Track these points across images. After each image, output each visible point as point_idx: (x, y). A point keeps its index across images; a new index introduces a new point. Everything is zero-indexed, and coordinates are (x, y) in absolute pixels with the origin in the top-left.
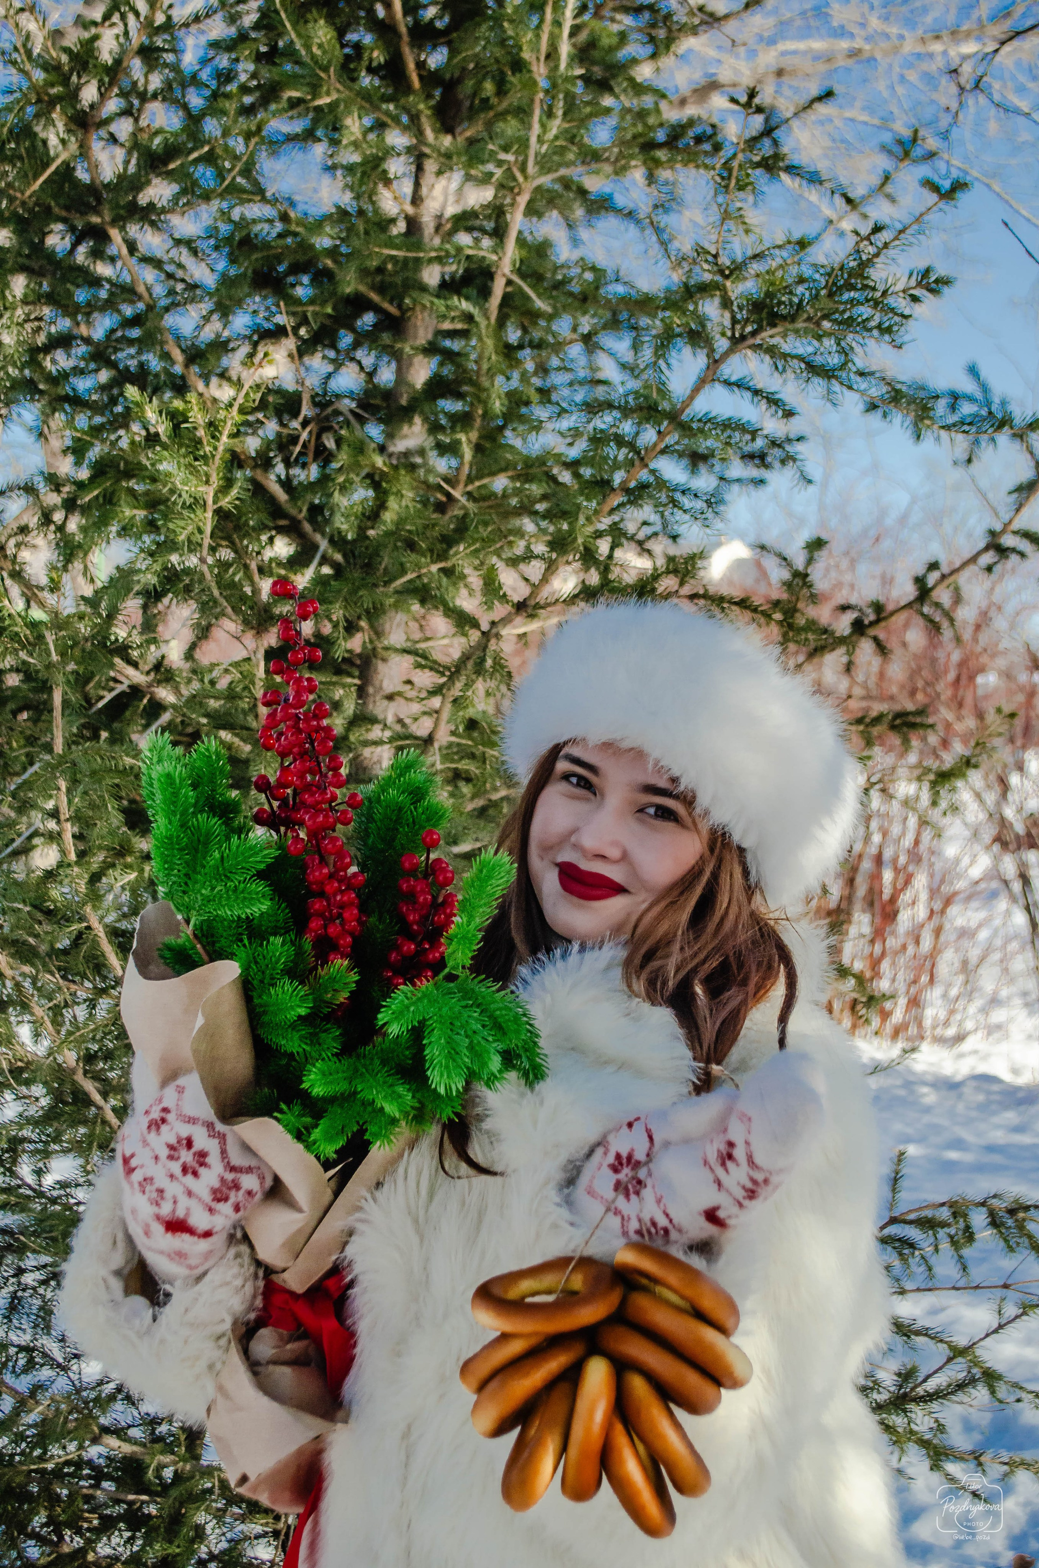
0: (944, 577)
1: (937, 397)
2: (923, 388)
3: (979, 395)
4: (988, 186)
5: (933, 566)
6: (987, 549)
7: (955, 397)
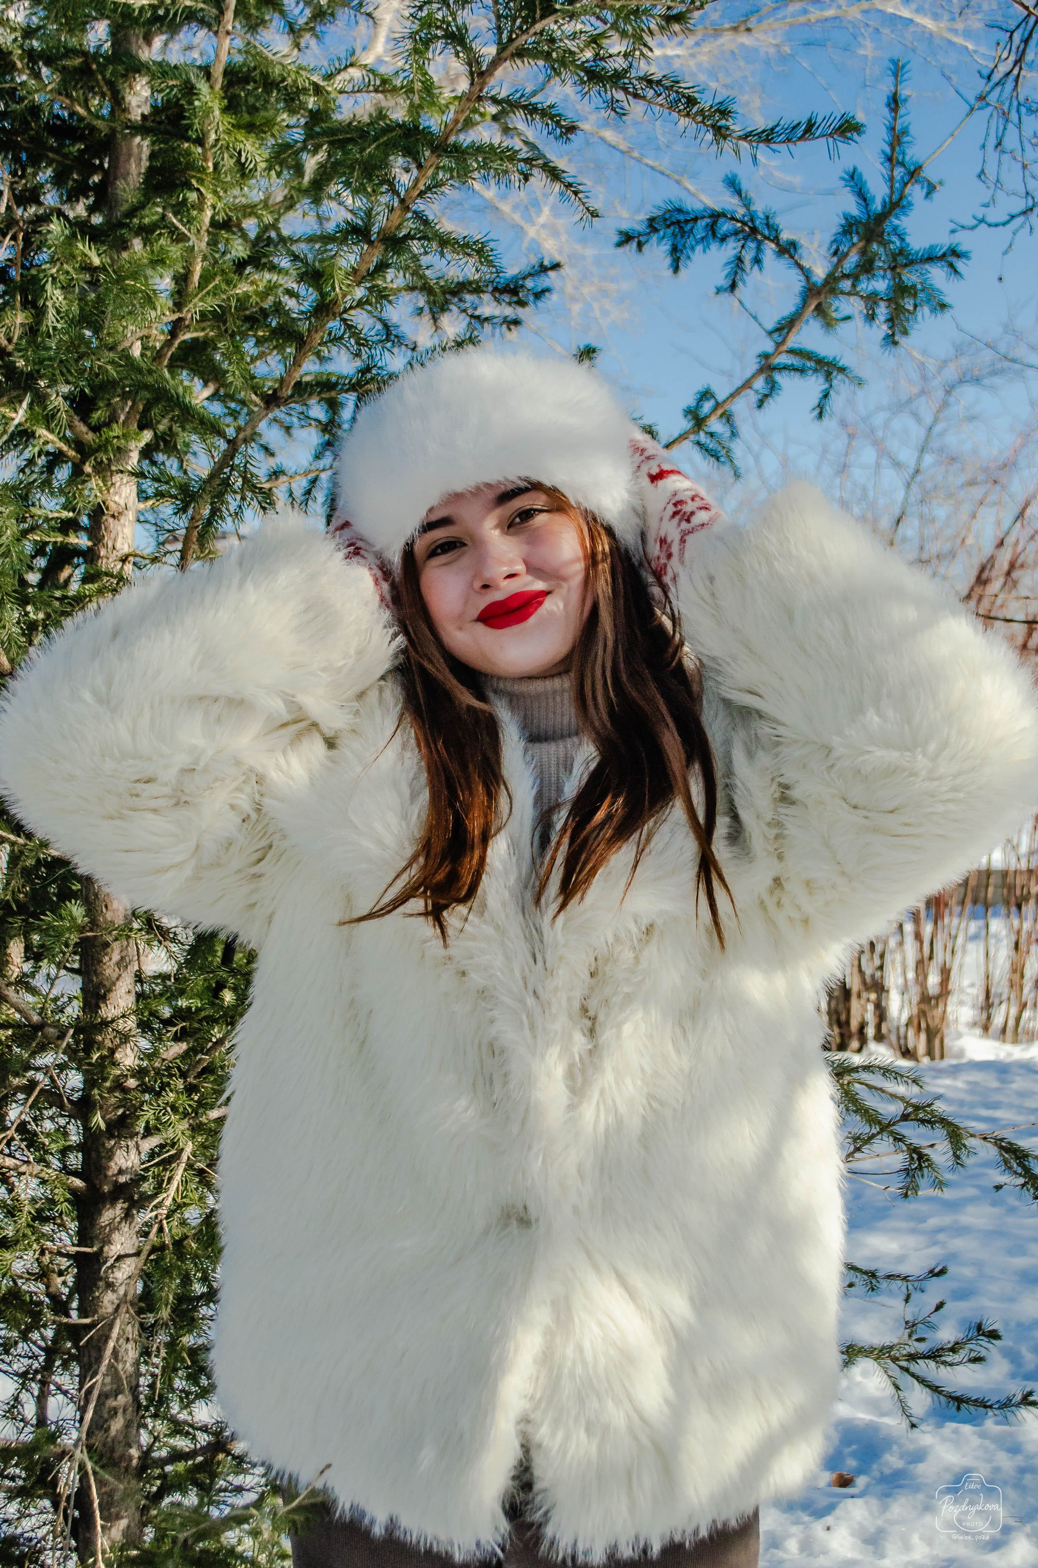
0: (717, 405)
1: (695, 219)
2: (680, 211)
3: (741, 212)
4: (678, 182)
5: (706, 395)
6: (761, 371)
7: (716, 216)
